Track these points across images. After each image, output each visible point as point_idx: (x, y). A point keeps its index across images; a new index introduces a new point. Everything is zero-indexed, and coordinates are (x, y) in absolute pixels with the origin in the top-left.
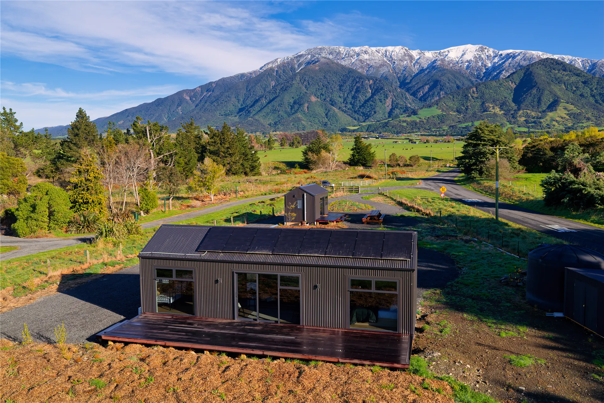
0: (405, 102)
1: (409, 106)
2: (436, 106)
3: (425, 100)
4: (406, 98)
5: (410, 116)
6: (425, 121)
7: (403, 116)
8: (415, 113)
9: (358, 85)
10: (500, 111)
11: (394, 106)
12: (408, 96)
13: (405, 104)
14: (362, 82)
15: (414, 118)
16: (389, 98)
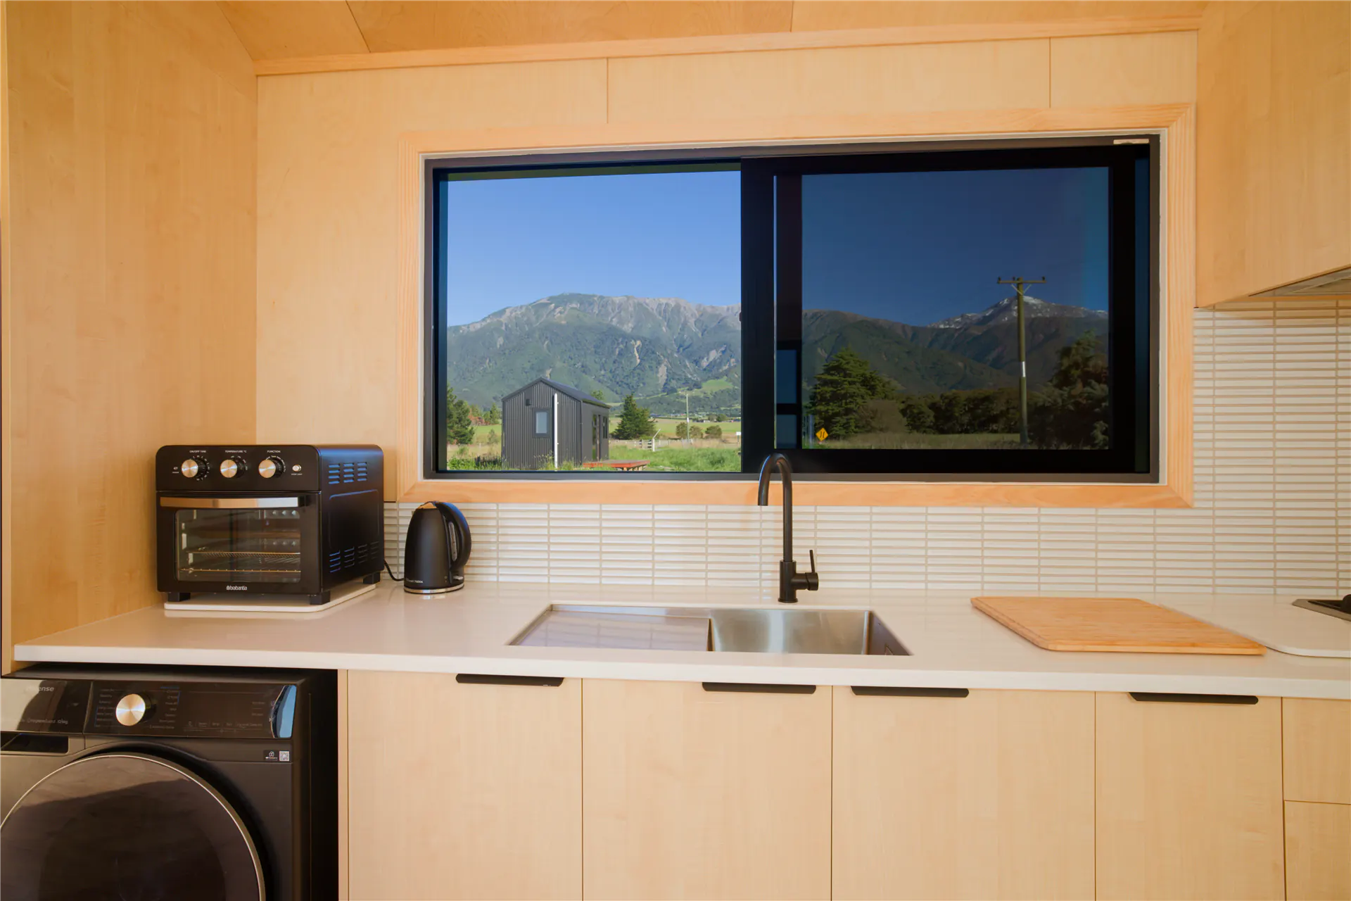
0: (684, 372)
1: (690, 376)
2: (725, 377)
3: (710, 371)
4: (685, 366)
5: (691, 390)
6: (711, 397)
7: (682, 389)
8: (698, 386)
9: (621, 346)
10: (808, 385)
11: (671, 376)
12: (688, 364)
13: (683, 374)
14: (626, 343)
15: (695, 392)
16: (663, 365)
